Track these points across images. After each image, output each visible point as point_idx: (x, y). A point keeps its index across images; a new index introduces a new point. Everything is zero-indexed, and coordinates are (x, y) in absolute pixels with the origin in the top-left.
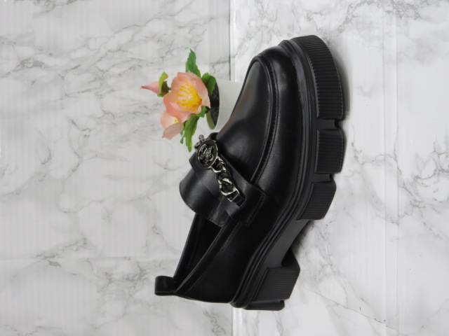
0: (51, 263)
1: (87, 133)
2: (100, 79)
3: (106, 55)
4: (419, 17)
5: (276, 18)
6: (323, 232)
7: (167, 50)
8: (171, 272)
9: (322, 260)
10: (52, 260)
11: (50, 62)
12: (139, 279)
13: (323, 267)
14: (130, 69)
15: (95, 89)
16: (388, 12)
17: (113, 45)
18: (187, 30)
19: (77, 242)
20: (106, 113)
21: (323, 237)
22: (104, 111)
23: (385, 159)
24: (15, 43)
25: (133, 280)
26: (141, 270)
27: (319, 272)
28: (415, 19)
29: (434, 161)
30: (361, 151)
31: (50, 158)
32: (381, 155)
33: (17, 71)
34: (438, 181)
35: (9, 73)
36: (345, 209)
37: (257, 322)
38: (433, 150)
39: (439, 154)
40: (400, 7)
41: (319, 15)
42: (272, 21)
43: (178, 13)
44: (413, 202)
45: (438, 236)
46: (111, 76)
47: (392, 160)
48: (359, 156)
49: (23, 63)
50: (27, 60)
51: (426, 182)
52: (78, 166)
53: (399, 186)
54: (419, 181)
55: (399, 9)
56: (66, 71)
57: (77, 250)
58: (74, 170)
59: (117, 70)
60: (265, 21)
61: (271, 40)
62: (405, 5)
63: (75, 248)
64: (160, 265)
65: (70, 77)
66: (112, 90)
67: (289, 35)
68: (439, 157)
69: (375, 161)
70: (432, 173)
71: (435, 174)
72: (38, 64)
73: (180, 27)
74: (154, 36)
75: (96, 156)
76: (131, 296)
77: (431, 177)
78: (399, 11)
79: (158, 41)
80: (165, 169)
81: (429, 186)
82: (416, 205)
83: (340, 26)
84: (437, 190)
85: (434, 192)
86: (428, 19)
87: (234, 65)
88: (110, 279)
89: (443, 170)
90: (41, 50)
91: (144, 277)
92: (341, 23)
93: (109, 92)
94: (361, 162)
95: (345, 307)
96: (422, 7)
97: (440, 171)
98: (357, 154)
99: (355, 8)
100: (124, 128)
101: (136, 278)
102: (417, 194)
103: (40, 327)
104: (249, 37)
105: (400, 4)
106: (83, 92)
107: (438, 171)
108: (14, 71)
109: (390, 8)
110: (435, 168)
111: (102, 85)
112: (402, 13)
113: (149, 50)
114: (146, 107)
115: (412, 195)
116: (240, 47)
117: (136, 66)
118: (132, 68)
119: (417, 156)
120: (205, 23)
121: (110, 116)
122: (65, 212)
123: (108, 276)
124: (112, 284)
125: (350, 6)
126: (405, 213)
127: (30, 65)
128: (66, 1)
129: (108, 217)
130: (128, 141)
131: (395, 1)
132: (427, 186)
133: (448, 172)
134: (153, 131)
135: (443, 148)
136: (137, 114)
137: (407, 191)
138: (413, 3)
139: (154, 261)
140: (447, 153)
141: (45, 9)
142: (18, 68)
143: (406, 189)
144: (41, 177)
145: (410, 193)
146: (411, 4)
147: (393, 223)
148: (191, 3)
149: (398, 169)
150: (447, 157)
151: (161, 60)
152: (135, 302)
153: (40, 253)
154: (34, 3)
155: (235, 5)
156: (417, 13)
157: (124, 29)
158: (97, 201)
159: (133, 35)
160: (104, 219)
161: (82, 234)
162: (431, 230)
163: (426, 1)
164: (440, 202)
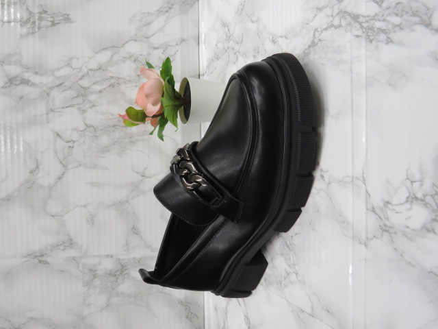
0: (40, 261)
1: (71, 144)
2: (82, 95)
3: (88, 73)
4: (391, 41)
5: (242, 41)
6: (288, 244)
8: (151, 267)
9: (288, 268)
10: (41, 259)
11: (36, 79)
12: (121, 274)
13: (288, 274)
14: (110, 86)
15: (78, 104)
16: (357, 36)
17: (93, 64)
18: (161, 51)
19: (64, 243)
20: (88, 126)
21: (288, 247)
22: (86, 125)
23: (352, 181)
24: (3, 62)
25: (115, 275)
26: (122, 266)
27: (285, 278)
28: (386, 44)
29: (407, 188)
30: (327, 171)
31: (37, 167)
32: (348, 176)
33: (6, 88)
34: (411, 208)
36: (310, 224)
38: (405, 177)
39: (412, 182)
40: (370, 31)
41: (284, 39)
42: (238, 44)
43: (152, 35)
44: (383, 226)
45: (410, 263)
46: (92, 93)
47: (360, 183)
48: (324, 175)
49: (11, 81)
50: (15, 77)
51: (398, 208)
52: (63, 174)
53: (367, 209)
54: (389, 206)
55: (370, 34)
56: (51, 88)
57: (64, 250)
58: (60, 178)
59: (97, 88)
60: (231, 44)
61: (237, 61)
62: (376, 29)
63: (62, 248)
64: (139, 261)
65: (55, 93)
66: (94, 106)
67: (254, 56)
68: (412, 185)
69: (341, 182)
70: (404, 200)
71: (407, 201)
72: (25, 82)
73: (155, 48)
74: (131, 57)
75: (80, 165)
76: (113, 289)
77: (403, 204)
78: (369, 36)
79: (135, 60)
80: (143, 176)
81: (401, 213)
82: (386, 229)
83: (306, 49)
84: (410, 217)
85: (407, 219)
86: (401, 43)
88: (94, 275)
89: (416, 198)
90: (27, 68)
91: (126, 272)
92: (306, 47)
93: (91, 108)
94: (327, 182)
95: (310, 315)
96: (394, 32)
97: (413, 198)
98: (323, 174)
99: (322, 32)
100: (105, 140)
101: (118, 273)
102: (388, 219)
103: (32, 318)
104: (217, 57)
105: (369, 29)
106: (67, 107)
107: (410, 199)
108: (3, 87)
109: (360, 33)
110: (407, 195)
111: (84, 101)
112: (372, 38)
113: (127, 69)
115: (382, 219)
116: (208, 67)
117: (115, 84)
118: (112, 86)
119: (388, 181)
120: (177, 45)
121: (92, 129)
122: (53, 216)
123: (93, 272)
124: (96, 279)
125: (316, 30)
126: (374, 236)
127: (18, 82)
128: (49, 24)
129: (91, 220)
130: (108, 151)
131: (365, 25)
132: (398, 213)
133: (422, 200)
134: (131, 142)
135: (417, 176)
136: (117, 127)
137: (377, 214)
138: (384, 28)
139: (134, 258)
140: (421, 182)
141: (31, 31)
142: (6, 85)
143: (374, 211)
144: (30, 184)
145: (380, 217)
146: (382, 29)
147: (361, 243)
148: (164, 26)
149: (367, 192)
150: (422, 185)
151: (138, 78)
152: (118, 294)
153: (30, 253)
154: (21, 25)
155: (204, 28)
156: (390, 38)
157: (103, 49)
158: (81, 206)
159: (112, 56)
160: (88, 221)
161: (68, 235)
162: (402, 256)
163: (399, 25)
164: (413, 230)
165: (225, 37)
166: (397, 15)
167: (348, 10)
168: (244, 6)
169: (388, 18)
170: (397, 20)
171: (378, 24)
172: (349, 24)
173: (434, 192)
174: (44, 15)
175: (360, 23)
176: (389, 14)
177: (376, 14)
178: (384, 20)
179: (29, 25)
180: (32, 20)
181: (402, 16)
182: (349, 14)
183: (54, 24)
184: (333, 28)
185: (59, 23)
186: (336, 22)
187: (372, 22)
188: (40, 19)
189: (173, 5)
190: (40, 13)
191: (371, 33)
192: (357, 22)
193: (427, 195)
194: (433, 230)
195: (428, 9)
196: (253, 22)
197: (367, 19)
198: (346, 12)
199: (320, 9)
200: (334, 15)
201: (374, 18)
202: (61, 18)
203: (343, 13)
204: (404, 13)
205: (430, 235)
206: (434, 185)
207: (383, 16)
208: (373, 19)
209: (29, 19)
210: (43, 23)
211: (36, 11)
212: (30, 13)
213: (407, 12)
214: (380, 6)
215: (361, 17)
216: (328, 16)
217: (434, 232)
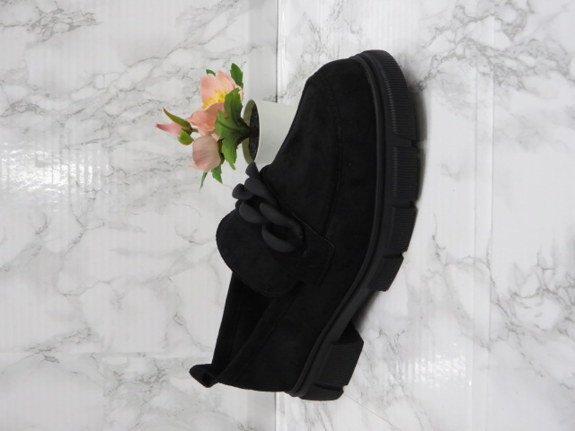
0: (47, 358)
1: (91, 195)
2: (109, 126)
3: (117, 96)
4: (523, 87)
6: (393, 345)
10: (48, 354)
11: (47, 104)
12: (157, 381)
13: (392, 387)
14: (147, 113)
15: (103, 139)
16: (484, 74)
17: (125, 83)
18: (221, 62)
19: (79, 333)
20: (116, 170)
21: (393, 349)
22: (113, 167)
23: (474, 264)
24: (3, 82)
25: (148, 383)
26: (158, 369)
27: (388, 393)
28: (518, 89)
29: (538, 276)
30: (444, 248)
31: (46, 226)
32: (469, 257)
33: (6, 116)
34: (542, 303)
36: (421, 318)
38: (536, 263)
39: (544, 270)
40: (499, 70)
43: (209, 41)
44: (508, 323)
45: (539, 372)
46: (122, 123)
47: (484, 267)
48: (441, 254)
49: (13, 107)
50: (19, 102)
51: (527, 302)
52: (80, 237)
53: (491, 301)
54: (517, 299)
55: (498, 74)
57: (79, 342)
58: (76, 243)
59: (130, 116)
60: (323, 58)
62: (506, 69)
63: (77, 340)
65: (72, 124)
66: (125, 141)
68: (543, 273)
69: (461, 264)
70: (534, 291)
71: (537, 294)
72: (32, 109)
73: (212, 59)
74: (178, 71)
75: (104, 224)
76: (146, 402)
77: (532, 297)
78: (497, 76)
79: (184, 77)
80: (191, 242)
81: (530, 308)
82: (512, 328)
83: (421, 82)
84: (540, 314)
85: (537, 316)
86: (535, 92)
89: (548, 290)
90: (35, 89)
91: (163, 379)
92: (422, 78)
93: (120, 144)
94: (444, 262)
96: (527, 75)
97: (544, 290)
98: (439, 252)
99: (441, 61)
100: (139, 190)
101: (153, 379)
102: (515, 315)
104: (302, 73)
105: (498, 67)
106: (87, 143)
107: (541, 291)
109: (487, 70)
110: (537, 285)
111: (111, 134)
112: (501, 79)
113: (172, 90)
114: (166, 162)
115: (508, 315)
116: (290, 85)
117: (154, 110)
118: (150, 113)
119: (516, 267)
122: (65, 295)
123: (118, 375)
124: (122, 387)
125: (435, 57)
126: (499, 337)
127: (22, 109)
128: (66, 27)
129: (118, 301)
130: (143, 205)
131: (492, 59)
132: (527, 308)
133: (554, 293)
134: (176, 193)
135: (549, 262)
136: (156, 171)
137: (502, 309)
138: (515, 68)
139: (176, 359)
140: (554, 269)
141: (41, 38)
142: (8, 112)
143: (500, 306)
144: (35, 250)
145: (505, 312)
146: (514, 69)
147: (483, 346)
148: (226, 27)
149: (491, 278)
150: (554, 274)
151: (187, 101)
152: (151, 410)
153: (33, 346)
154: (28, 30)
156: (521, 83)
157: (140, 61)
158: (104, 282)
159: (152, 70)
160: (113, 304)
161: (86, 323)
162: (531, 363)
163: (532, 68)
164: (544, 330)
165: (314, 46)
166: (531, 54)
167: (474, 37)
168: (341, 7)
169: (521, 57)
170: (530, 61)
171: (509, 63)
172: (475, 57)
173: (568, 284)
174: (59, 16)
175: (488, 57)
176: (522, 52)
177: (507, 50)
178: (516, 59)
179: (39, 30)
180: (42, 22)
181: (536, 57)
182: (475, 43)
183: (72, 27)
184: (455, 59)
185: (79, 26)
186: (459, 50)
187: (502, 59)
188: (54, 20)
190: (54, 13)
191: (501, 74)
192: (484, 55)
193: (560, 287)
194: (566, 331)
195: (566, 54)
196: (353, 32)
197: (496, 53)
198: (471, 40)
199: (440, 30)
201: (504, 53)
202: (83, 19)
203: (468, 41)
204: (539, 54)
205: (562, 338)
206: (568, 275)
207: (514, 52)
208: (503, 55)
209: (39, 22)
212: (41, 12)
213: (542, 53)
214: (512, 39)
215: (489, 50)
216: (450, 41)
217: (567, 335)
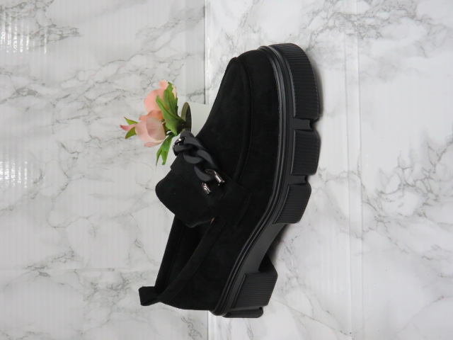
0: (41, 274)
1: (75, 155)
2: (88, 107)
3: (94, 86)
4: (381, 36)
6: (289, 248)
7: (149, 82)
8: (152, 282)
9: (289, 272)
10: (42, 271)
11: (43, 91)
12: (122, 288)
13: (289, 279)
14: (116, 98)
15: (84, 116)
16: (350, 35)
17: (100, 77)
18: (167, 65)
19: (65, 255)
20: (93, 138)
21: (289, 251)
22: (91, 136)
23: (348, 176)
24: (11, 73)
25: (116, 290)
26: (124, 280)
27: (286, 284)
28: (376, 39)
29: (399, 175)
30: (325, 169)
31: (41, 178)
32: (344, 172)
33: (13, 98)
34: (403, 195)
35: (6, 100)
37: (230, 327)
38: (397, 165)
39: (403, 169)
43: (159, 50)
44: (377, 216)
45: (404, 250)
46: (97, 105)
47: (356, 177)
48: (322, 174)
49: (19, 92)
50: (22, 88)
51: (391, 197)
52: (67, 185)
53: (363, 202)
54: (383, 196)
55: (361, 31)
56: (58, 100)
57: (65, 262)
58: (63, 189)
59: (103, 100)
62: (366, 26)
63: (63, 260)
64: (141, 275)
65: (60, 105)
66: (99, 118)
68: (403, 172)
69: (338, 179)
70: (396, 188)
71: (399, 189)
72: (32, 93)
73: (160, 62)
74: (137, 70)
75: (84, 176)
76: (114, 304)
77: (395, 192)
78: (360, 33)
79: (141, 74)
80: (146, 188)
81: (394, 201)
82: (380, 219)
84: (403, 204)
85: (399, 207)
86: (389, 37)
87: (208, 96)
88: (95, 289)
89: (408, 185)
90: (35, 80)
91: (127, 287)
93: (96, 119)
94: (325, 180)
95: (311, 318)
96: (383, 26)
97: (405, 185)
99: (318, 34)
100: (109, 152)
101: (120, 287)
102: (382, 209)
103: (30, 332)
105: (360, 26)
106: (72, 119)
107: (402, 186)
108: (10, 98)
109: (352, 31)
110: (399, 182)
111: (89, 112)
112: (363, 35)
113: (133, 83)
115: (376, 210)
117: (120, 96)
119: (381, 171)
120: (183, 59)
121: (97, 140)
122: (55, 227)
123: (93, 285)
124: (97, 293)
125: (313, 33)
126: (370, 228)
127: (24, 94)
128: (58, 37)
129: (94, 232)
130: (112, 163)
131: (356, 23)
132: (391, 201)
133: (413, 186)
134: (135, 154)
135: (408, 163)
136: (122, 139)
137: (372, 206)
138: (374, 24)
139: (136, 272)
140: (412, 167)
141: (40, 44)
142: (14, 96)
143: (370, 204)
144: (33, 195)
145: (374, 208)
146: (372, 25)
147: (357, 237)
148: (170, 41)
149: (362, 184)
150: (412, 171)
151: (143, 91)
152: (119, 310)
153: (30, 265)
154: (30, 38)
155: (209, 43)
156: (379, 33)
157: (109, 63)
158: (84, 218)
159: (118, 69)
160: (90, 233)
161: (70, 247)
162: (396, 244)
163: (387, 20)
164: (406, 217)
165: (229, 50)
166: (385, 10)
167: (342, 10)
168: (246, 18)
169: (378, 15)
170: (385, 15)
171: (369, 21)
172: (343, 24)
173: (424, 177)
174: (53, 29)
175: (353, 22)
176: (378, 11)
177: (366, 12)
178: (374, 17)
179: (38, 38)
180: (41, 33)
181: (390, 10)
182: (342, 14)
183: (62, 37)
184: (328, 30)
185: (67, 37)
186: (331, 23)
187: (363, 20)
188: (49, 32)
189: (179, 20)
190: (49, 27)
191: (362, 29)
192: (350, 21)
193: (417, 180)
194: (424, 214)
195: (413, 2)
196: (255, 32)
197: (359, 17)
198: (339, 13)
199: (315, 13)
200: (329, 17)
201: (365, 15)
202: (70, 32)
203: (337, 14)
204: (391, 8)
205: (422, 219)
206: (423, 169)
207: (372, 12)
208: (364, 17)
209: (38, 32)
210: (52, 36)
211: (46, 24)
212: (40, 26)
213: (394, 7)
214: (370, 4)
215: (353, 16)
216: (324, 19)
217: (425, 216)
